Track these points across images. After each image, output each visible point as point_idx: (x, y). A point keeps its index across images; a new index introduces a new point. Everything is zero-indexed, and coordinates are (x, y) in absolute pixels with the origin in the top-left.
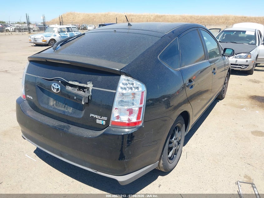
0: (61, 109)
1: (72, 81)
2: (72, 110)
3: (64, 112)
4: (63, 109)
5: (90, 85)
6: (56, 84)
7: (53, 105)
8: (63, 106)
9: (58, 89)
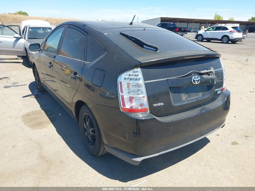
0: (193, 98)
1: (203, 70)
2: (202, 94)
3: (197, 99)
4: (195, 97)
5: (212, 70)
6: (196, 77)
7: (186, 99)
8: (195, 95)
9: (198, 81)
